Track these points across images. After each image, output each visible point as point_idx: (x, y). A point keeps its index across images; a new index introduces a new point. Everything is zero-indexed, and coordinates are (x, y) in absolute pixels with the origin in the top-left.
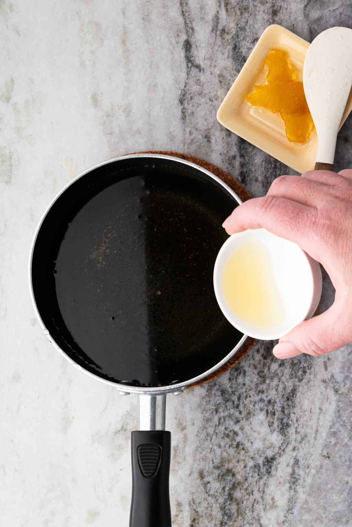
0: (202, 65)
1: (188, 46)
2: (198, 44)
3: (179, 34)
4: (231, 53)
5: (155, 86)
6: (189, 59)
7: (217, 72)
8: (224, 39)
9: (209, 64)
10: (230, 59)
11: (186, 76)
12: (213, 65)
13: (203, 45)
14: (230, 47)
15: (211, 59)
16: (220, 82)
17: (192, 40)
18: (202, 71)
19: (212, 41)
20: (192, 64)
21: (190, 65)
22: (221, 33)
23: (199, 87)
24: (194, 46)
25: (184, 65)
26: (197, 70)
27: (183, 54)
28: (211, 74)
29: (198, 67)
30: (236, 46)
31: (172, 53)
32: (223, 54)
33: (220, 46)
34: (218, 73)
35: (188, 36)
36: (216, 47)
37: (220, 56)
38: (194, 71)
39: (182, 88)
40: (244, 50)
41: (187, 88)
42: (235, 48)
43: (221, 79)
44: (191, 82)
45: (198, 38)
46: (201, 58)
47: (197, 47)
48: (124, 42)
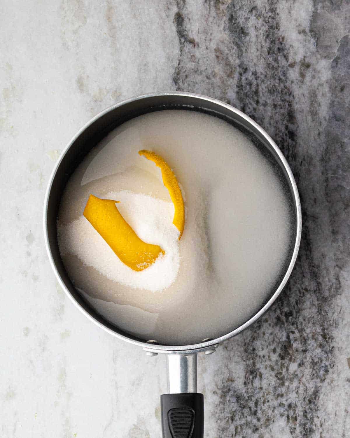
0: (197, 40)
1: (179, 19)
2: (190, 16)
3: (170, 7)
4: (228, 25)
5: (145, 65)
6: (181, 34)
7: (213, 45)
8: (219, 9)
9: (203, 37)
10: (227, 32)
11: (180, 53)
12: (208, 38)
13: (196, 17)
14: (226, 18)
15: (205, 32)
16: (217, 57)
17: (184, 12)
18: (196, 46)
19: (206, 12)
20: (185, 39)
21: (183, 40)
22: (215, 3)
23: (194, 64)
24: (186, 19)
25: (177, 41)
26: (191, 45)
27: (174, 29)
28: (207, 49)
29: (192, 42)
30: (232, 16)
31: (163, 28)
32: (219, 26)
33: (214, 18)
34: (215, 47)
35: (179, 8)
36: (211, 19)
37: (215, 28)
38: (188, 47)
39: (176, 65)
40: (241, 21)
41: (181, 65)
42: (232, 18)
43: (218, 54)
44: (185, 59)
45: (190, 9)
46: (194, 32)
47: (189, 19)
48: (109, 18)
